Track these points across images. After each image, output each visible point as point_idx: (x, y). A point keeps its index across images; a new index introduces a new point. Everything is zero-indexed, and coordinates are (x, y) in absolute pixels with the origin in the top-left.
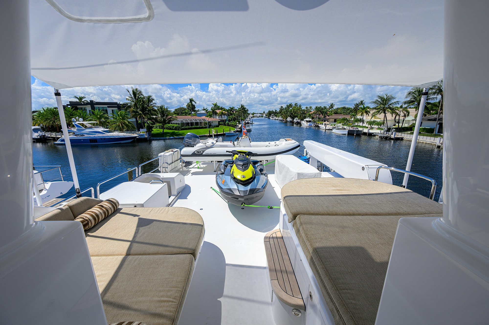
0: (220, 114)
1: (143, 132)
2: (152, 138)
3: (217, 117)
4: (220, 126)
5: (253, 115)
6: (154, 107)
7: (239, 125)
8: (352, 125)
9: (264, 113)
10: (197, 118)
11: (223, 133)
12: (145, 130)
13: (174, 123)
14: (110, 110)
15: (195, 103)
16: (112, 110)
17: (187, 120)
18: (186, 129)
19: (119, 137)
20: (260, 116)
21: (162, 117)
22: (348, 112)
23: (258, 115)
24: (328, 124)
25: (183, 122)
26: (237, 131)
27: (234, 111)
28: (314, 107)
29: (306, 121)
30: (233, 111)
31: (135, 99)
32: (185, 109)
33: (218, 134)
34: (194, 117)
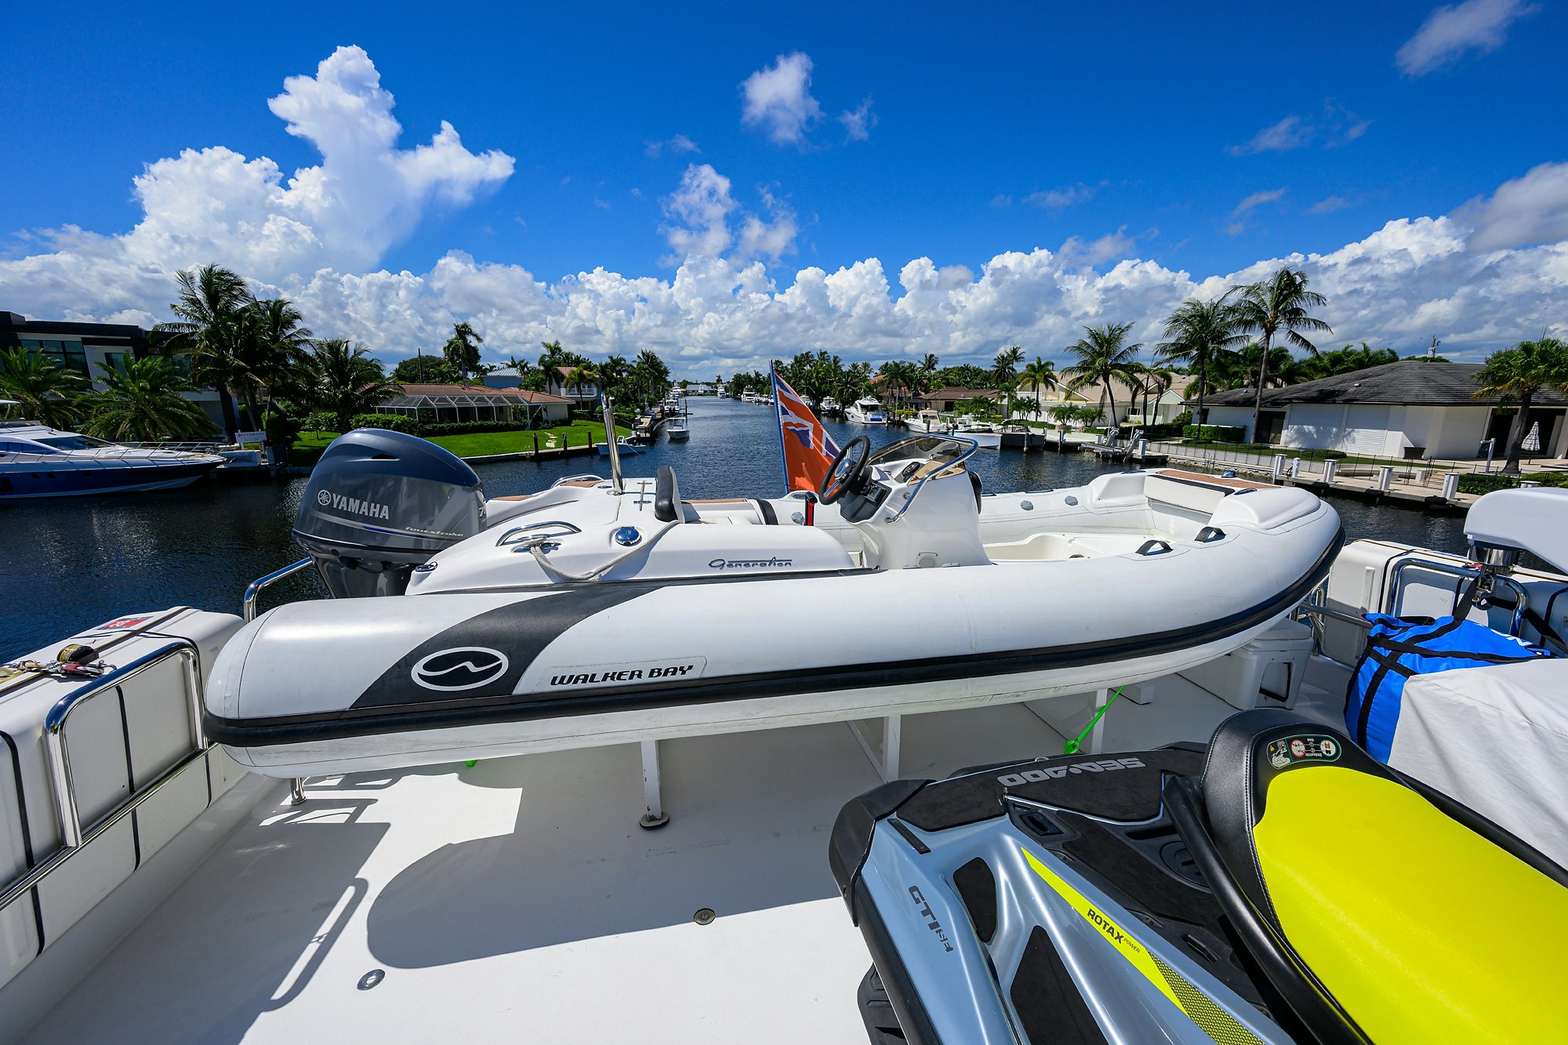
0: (572, 379)
1: (249, 446)
2: (291, 468)
3: (563, 391)
4: (575, 422)
5: (685, 387)
6: (302, 347)
7: (642, 420)
8: (1006, 420)
9: (719, 380)
10: (488, 392)
11: (587, 446)
12: (261, 435)
13: (391, 411)
14: (95, 355)
15: (479, 339)
16: (105, 354)
17: (445, 400)
18: (442, 432)
19: (128, 464)
20: (705, 391)
21: (335, 384)
22: (978, 382)
23: (701, 389)
24: (933, 417)
25: (430, 405)
26: (639, 440)
27: (624, 371)
28: (876, 366)
29: (862, 406)
30: (619, 373)
31: (214, 310)
32: (437, 362)
33: (568, 449)
34: (475, 390)
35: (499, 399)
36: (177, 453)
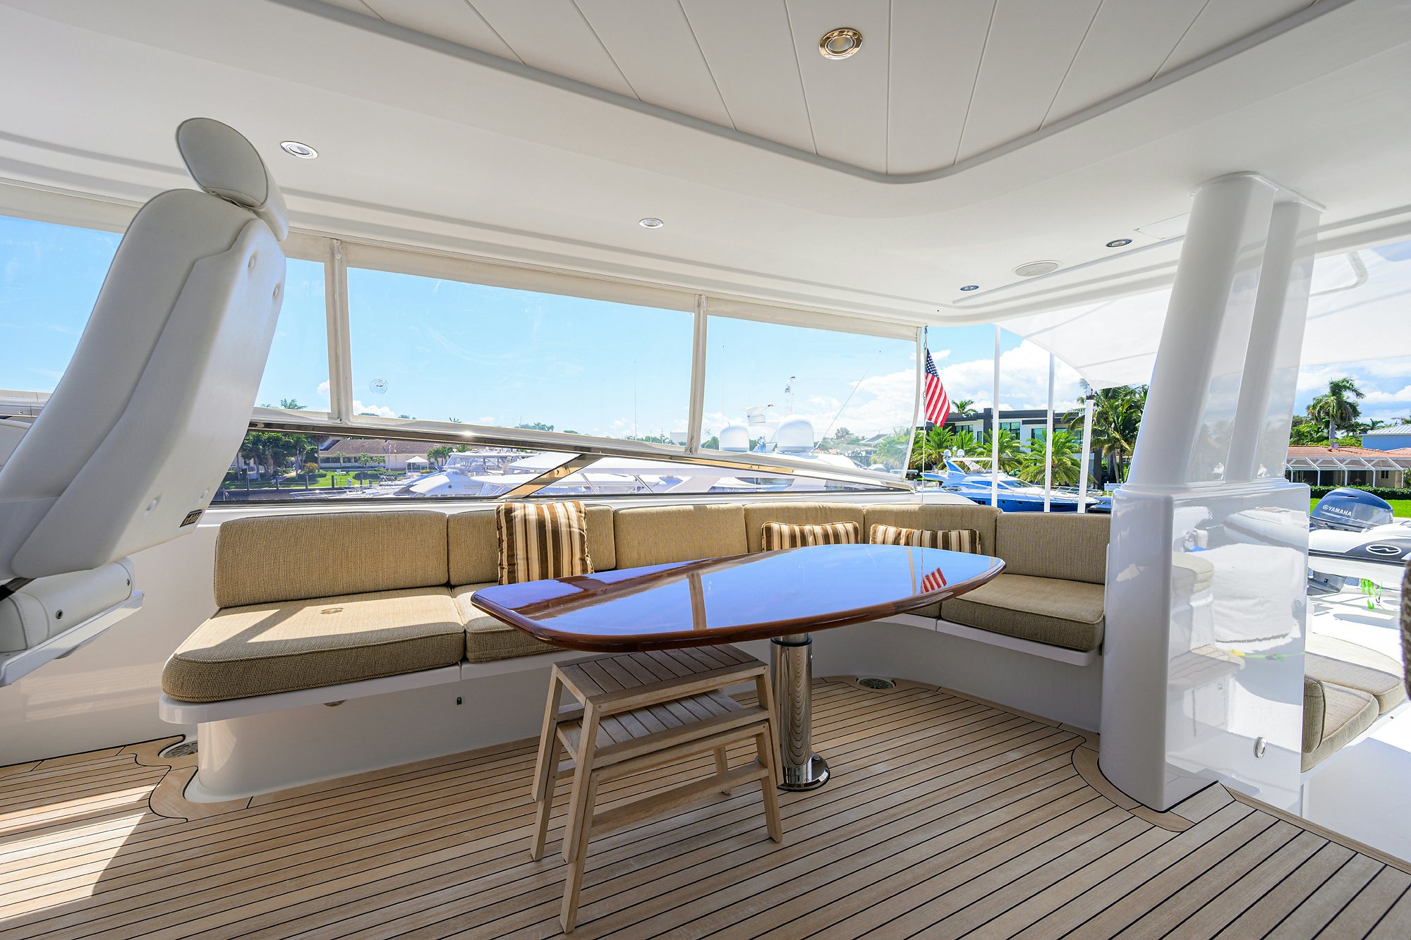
10: (1366, 454)
14: (1026, 430)
15: (1361, 395)
16: (1031, 429)
34: (1348, 453)
35: (1385, 463)
36: (1069, 495)
